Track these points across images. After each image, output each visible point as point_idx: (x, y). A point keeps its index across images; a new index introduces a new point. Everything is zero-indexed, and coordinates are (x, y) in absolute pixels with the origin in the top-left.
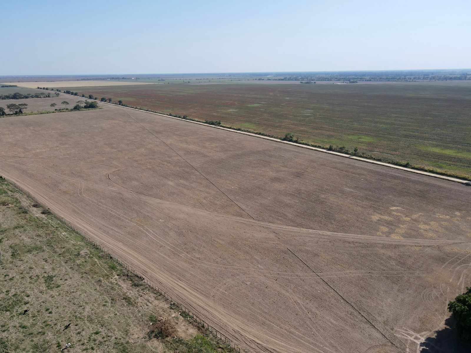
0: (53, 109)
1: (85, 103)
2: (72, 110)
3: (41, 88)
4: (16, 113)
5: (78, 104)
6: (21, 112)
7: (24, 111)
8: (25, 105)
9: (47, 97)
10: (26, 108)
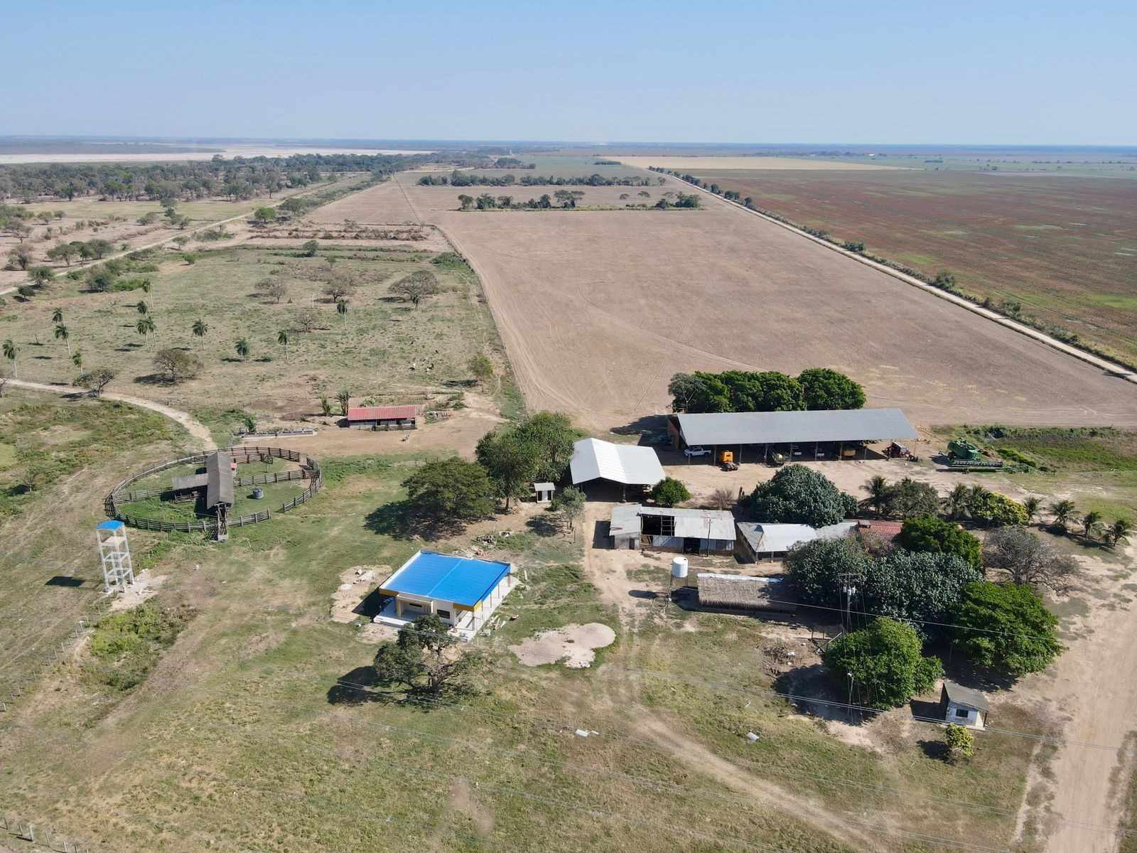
0: (622, 204)
1: (678, 197)
2: (652, 208)
3: (654, 169)
4: (566, 206)
5: (664, 198)
6: (573, 204)
7: (577, 203)
8: (582, 193)
9: (643, 184)
10: (581, 199)
